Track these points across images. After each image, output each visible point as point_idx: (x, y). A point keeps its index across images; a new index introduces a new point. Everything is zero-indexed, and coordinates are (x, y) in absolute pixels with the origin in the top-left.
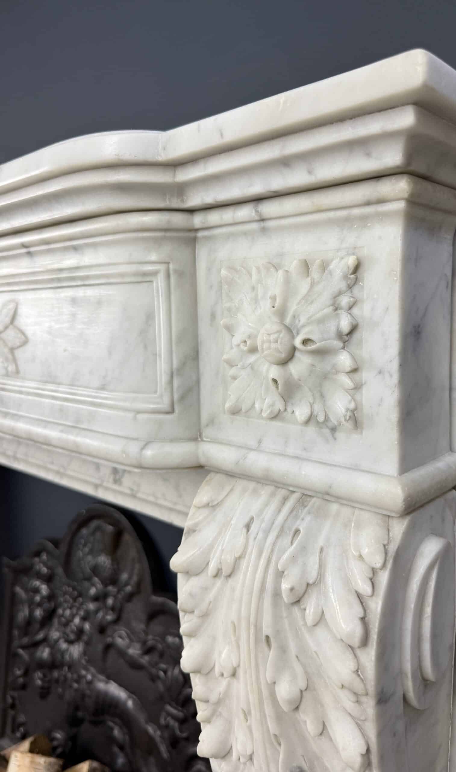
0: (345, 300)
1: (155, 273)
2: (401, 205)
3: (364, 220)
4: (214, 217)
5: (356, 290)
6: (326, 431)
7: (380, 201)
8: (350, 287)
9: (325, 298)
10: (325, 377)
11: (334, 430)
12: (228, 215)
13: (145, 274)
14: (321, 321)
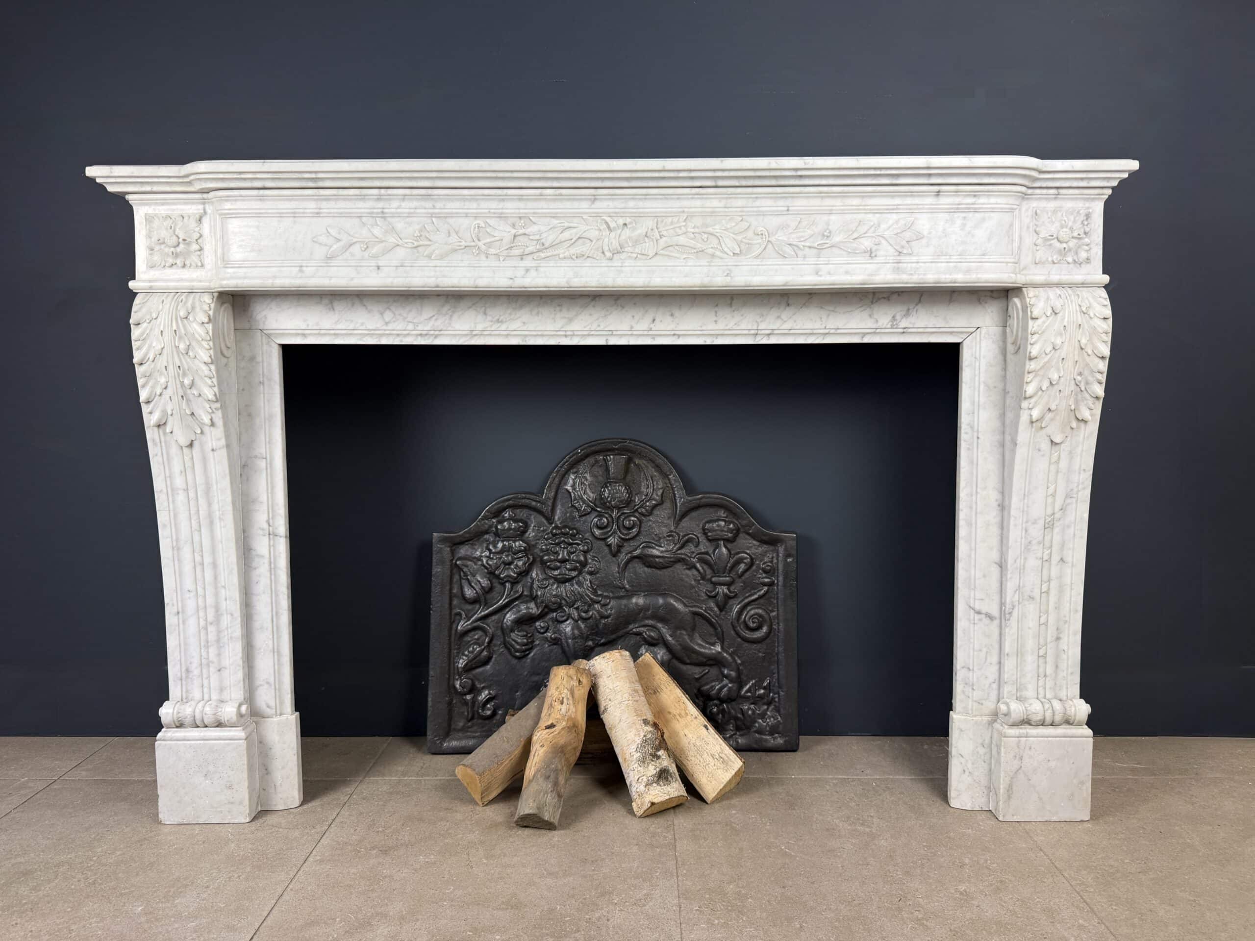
0: (1086, 223)
1: (1016, 209)
2: (1107, 197)
3: (1094, 199)
4: (1038, 191)
5: (1089, 220)
6: (1078, 266)
7: (1103, 194)
8: (1087, 219)
9: (1079, 222)
10: (1079, 247)
11: (1080, 264)
12: (1044, 191)
13: (1012, 209)
14: (1080, 229)
